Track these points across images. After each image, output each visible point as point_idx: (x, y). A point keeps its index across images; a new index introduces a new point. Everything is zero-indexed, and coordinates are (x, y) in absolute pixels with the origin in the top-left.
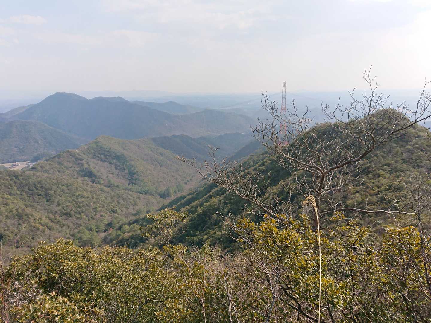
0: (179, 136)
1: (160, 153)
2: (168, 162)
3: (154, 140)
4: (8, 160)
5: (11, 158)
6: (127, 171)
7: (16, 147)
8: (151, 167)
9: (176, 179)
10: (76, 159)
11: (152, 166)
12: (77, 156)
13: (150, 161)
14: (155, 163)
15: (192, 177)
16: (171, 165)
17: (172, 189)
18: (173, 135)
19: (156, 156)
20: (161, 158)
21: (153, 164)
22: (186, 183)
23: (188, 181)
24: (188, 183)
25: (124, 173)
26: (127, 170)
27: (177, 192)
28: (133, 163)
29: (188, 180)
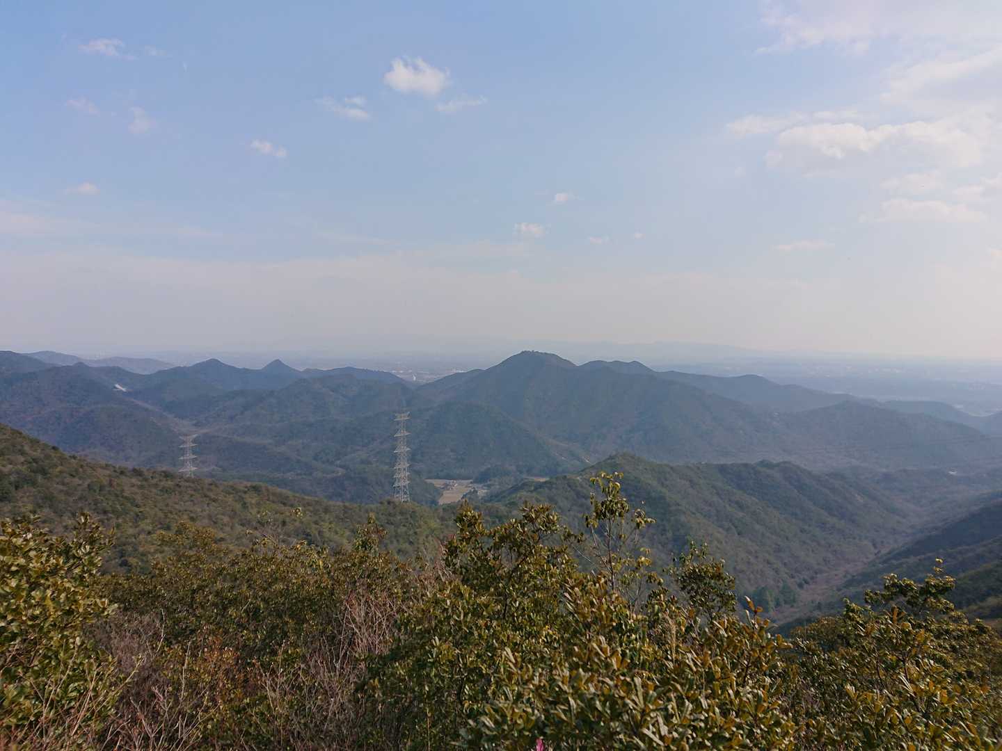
0: (778, 465)
1: (737, 503)
2: (757, 527)
3: (723, 469)
4: (438, 474)
5: (442, 471)
6: (670, 535)
7: (452, 451)
8: (719, 532)
9: (777, 571)
10: (578, 494)
11: (721, 530)
12: (579, 488)
13: (715, 518)
14: (726, 524)
15: (816, 573)
16: (763, 535)
17: (771, 595)
18: (762, 462)
19: (729, 508)
20: (741, 514)
21: (721, 526)
22: (800, 586)
23: (807, 582)
24: (805, 586)
25: (664, 537)
26: (670, 531)
27: (783, 603)
28: (683, 518)
29: (806, 577)
